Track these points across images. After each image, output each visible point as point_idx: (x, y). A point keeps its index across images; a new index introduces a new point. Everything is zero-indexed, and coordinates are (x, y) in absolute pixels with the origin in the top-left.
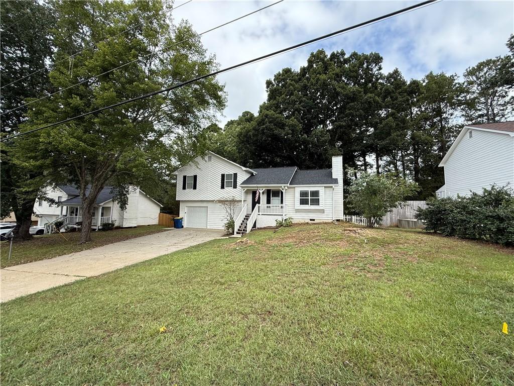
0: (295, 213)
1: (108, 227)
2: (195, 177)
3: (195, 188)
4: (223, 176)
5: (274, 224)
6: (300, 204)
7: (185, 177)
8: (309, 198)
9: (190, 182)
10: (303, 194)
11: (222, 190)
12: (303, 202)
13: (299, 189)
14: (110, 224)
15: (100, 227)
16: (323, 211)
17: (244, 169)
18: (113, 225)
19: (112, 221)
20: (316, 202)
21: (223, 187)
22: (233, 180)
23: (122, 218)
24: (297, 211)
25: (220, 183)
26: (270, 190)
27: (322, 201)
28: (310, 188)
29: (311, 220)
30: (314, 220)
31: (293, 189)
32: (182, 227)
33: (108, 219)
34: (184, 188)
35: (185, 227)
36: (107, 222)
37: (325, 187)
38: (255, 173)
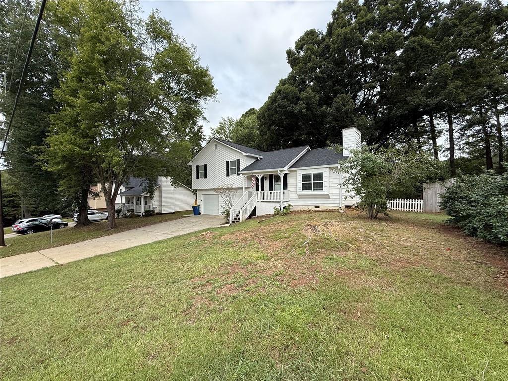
0: (298, 200)
1: (149, 214)
2: (206, 166)
3: (206, 177)
4: (228, 163)
5: (272, 212)
6: (303, 189)
7: (198, 167)
8: (312, 182)
9: (202, 171)
10: (306, 178)
11: (227, 178)
12: (306, 187)
13: (300, 172)
14: (151, 211)
15: (144, 214)
16: (327, 197)
17: (244, 154)
18: (153, 211)
19: (153, 208)
20: (319, 186)
21: (228, 175)
22: (236, 167)
23: (161, 205)
24: (300, 197)
25: (226, 171)
26: (272, 175)
27: (326, 185)
28: (312, 171)
29: (316, 207)
30: (319, 207)
31: (295, 173)
32: (200, 214)
33: (150, 207)
34: (198, 178)
35: (202, 213)
36: (148, 209)
37: (330, 168)
38: (259, 157)
